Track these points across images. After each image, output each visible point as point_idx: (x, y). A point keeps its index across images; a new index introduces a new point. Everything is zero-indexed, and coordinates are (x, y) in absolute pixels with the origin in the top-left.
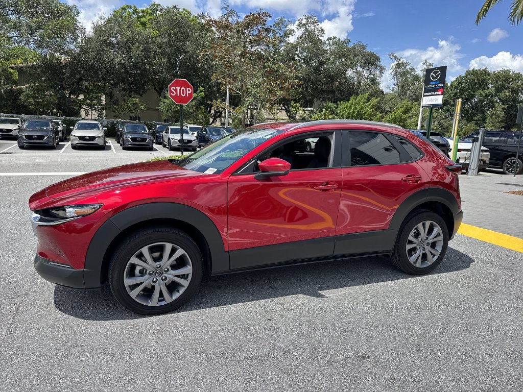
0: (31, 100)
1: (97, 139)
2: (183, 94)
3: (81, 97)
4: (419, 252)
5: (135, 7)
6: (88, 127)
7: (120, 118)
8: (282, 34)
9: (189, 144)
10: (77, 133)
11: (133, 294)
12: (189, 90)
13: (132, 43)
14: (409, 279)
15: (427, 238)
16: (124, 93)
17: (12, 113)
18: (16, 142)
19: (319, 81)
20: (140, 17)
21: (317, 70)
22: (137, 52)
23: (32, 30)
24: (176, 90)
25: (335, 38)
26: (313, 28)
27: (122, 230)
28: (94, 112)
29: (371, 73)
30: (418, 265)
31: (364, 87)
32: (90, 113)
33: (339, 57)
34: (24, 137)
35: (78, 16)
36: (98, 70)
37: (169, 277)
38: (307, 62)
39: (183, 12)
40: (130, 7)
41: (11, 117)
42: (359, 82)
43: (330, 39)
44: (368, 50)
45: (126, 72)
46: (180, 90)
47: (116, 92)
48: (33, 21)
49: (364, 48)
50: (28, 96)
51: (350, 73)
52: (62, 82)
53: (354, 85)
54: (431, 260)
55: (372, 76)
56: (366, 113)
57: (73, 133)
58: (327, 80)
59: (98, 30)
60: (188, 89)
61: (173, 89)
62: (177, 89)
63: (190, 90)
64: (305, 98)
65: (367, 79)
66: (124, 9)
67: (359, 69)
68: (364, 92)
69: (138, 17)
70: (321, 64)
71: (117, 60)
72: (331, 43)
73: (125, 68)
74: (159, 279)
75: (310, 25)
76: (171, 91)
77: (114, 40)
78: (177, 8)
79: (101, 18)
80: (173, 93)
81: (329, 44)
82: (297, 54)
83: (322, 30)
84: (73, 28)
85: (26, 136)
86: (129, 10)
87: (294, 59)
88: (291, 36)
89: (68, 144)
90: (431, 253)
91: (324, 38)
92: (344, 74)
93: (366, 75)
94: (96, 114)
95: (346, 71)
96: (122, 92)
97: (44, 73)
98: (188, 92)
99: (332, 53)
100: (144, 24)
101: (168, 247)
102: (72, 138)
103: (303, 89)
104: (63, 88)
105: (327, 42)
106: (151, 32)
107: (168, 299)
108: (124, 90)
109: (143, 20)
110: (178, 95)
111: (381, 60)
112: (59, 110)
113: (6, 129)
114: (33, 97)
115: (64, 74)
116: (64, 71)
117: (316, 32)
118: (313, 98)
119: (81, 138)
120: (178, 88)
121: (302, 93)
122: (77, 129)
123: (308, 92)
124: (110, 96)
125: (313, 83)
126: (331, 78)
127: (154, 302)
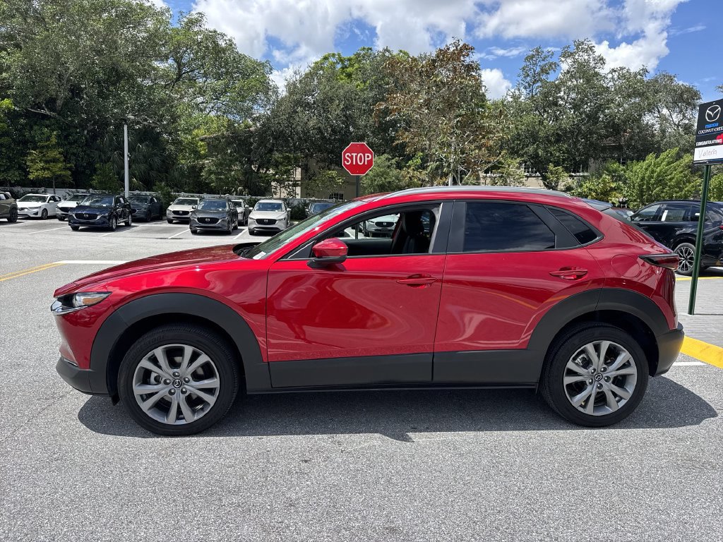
0: (213, 176)
1: (277, 222)
2: (361, 162)
3: (271, 171)
4: (591, 390)
5: (339, 55)
6: (270, 208)
7: (313, 196)
8: (538, 70)
9: (389, 228)
10: (256, 215)
11: (145, 406)
12: (368, 157)
13: (331, 100)
14: (568, 431)
15: (605, 369)
16: (322, 165)
17: (193, 192)
18: (188, 226)
19: (596, 133)
20: (346, 67)
21: (593, 117)
22: (336, 111)
23: (218, 95)
24: (352, 158)
25: (622, 69)
26: (586, 57)
27: (129, 325)
28: (283, 190)
29: (684, 116)
30: (589, 410)
31: (672, 139)
32: (279, 191)
33: (629, 96)
34: (196, 220)
35: (271, 73)
36: (289, 136)
37: (190, 391)
38: (576, 107)
39: (399, 54)
40: (334, 55)
41: (192, 196)
42: (663, 131)
43: (615, 71)
44: (680, 82)
45: (323, 138)
46: (356, 156)
47: (313, 164)
48: (219, 84)
49: (671, 80)
50: (210, 172)
51: (648, 119)
52: (250, 153)
53: (653, 135)
54: (614, 406)
55: (687, 122)
56: (673, 178)
57: (251, 216)
58: (607, 131)
59: (292, 88)
60: (366, 155)
61: (348, 156)
62: (352, 156)
63: (370, 155)
64: (574, 159)
65: (678, 126)
66: (326, 58)
67: (665, 111)
68: (671, 145)
69: (344, 68)
70: (600, 108)
71: (311, 124)
72: (616, 77)
73: (323, 134)
74: (178, 391)
75: (581, 53)
76: (345, 159)
77: (310, 99)
78: (389, 51)
79: (295, 73)
80: (348, 161)
81: (613, 78)
82: (560, 97)
83: (602, 60)
84: (266, 87)
85: (198, 219)
86: (331, 60)
87: (555, 104)
88: (552, 71)
89: (246, 229)
90: (615, 395)
91: (604, 71)
92: (638, 120)
93: (675, 120)
94: (286, 192)
95: (640, 116)
96: (320, 164)
97: (229, 144)
98: (366, 159)
99: (618, 91)
100: (349, 75)
101: (188, 350)
102: (249, 221)
103: (569, 145)
104: (250, 162)
105: (610, 76)
106: (357, 84)
107: (190, 417)
108: (323, 160)
109: (349, 70)
110: (354, 163)
111: (702, 96)
112: (244, 189)
113: (183, 212)
114: (215, 174)
115: (252, 144)
116: (252, 140)
117: (592, 64)
118: (587, 159)
119: (260, 221)
120: (354, 155)
121: (568, 151)
122: (257, 210)
123: (578, 150)
124: (306, 170)
125: (585, 137)
126: (615, 128)
127: (171, 420)
